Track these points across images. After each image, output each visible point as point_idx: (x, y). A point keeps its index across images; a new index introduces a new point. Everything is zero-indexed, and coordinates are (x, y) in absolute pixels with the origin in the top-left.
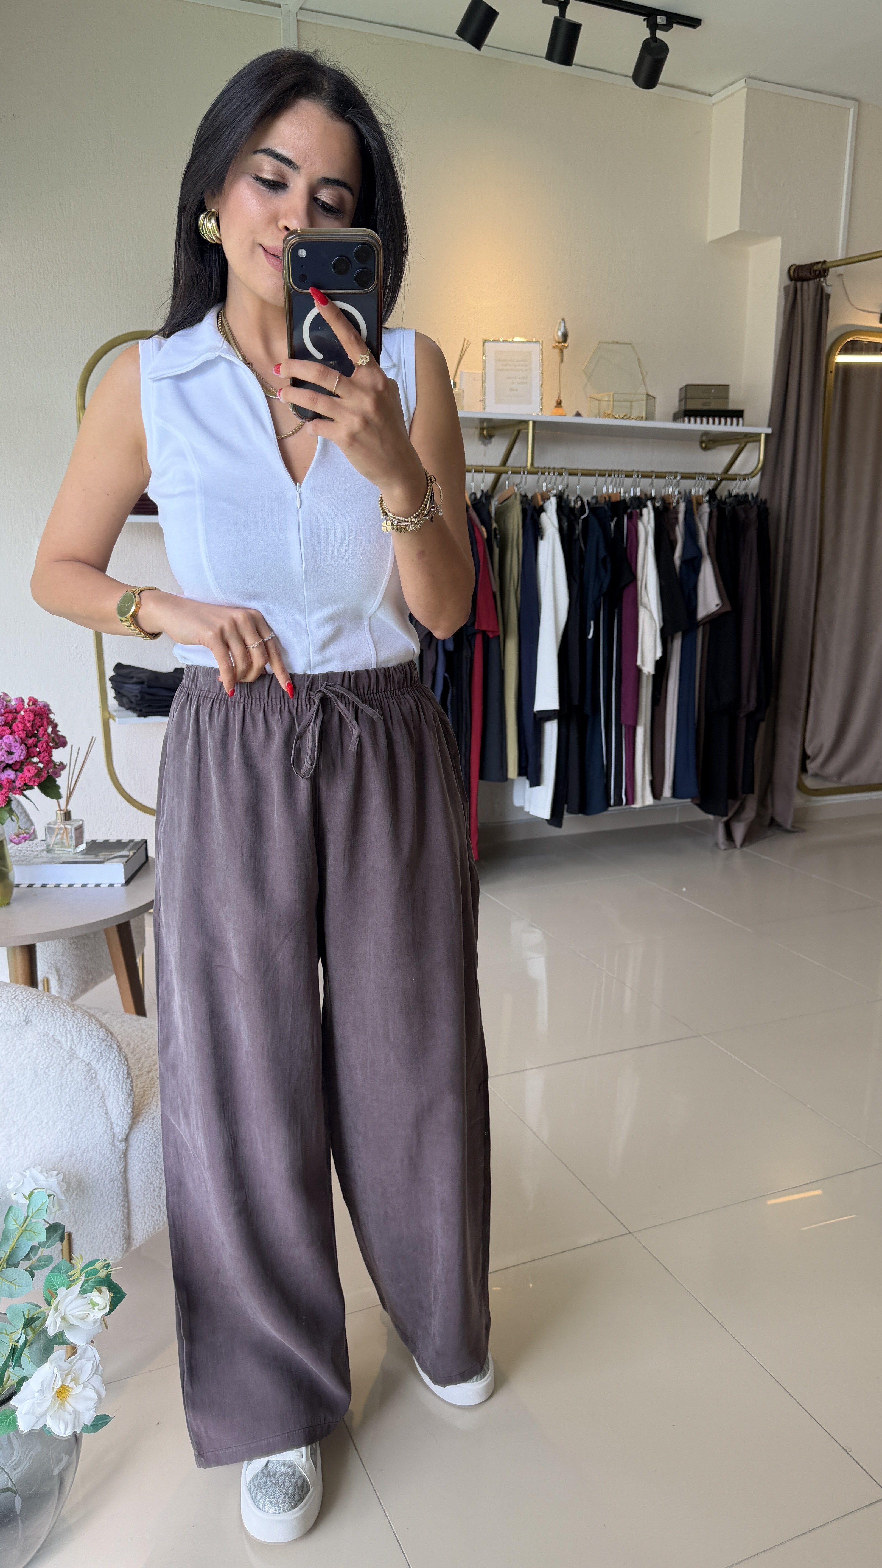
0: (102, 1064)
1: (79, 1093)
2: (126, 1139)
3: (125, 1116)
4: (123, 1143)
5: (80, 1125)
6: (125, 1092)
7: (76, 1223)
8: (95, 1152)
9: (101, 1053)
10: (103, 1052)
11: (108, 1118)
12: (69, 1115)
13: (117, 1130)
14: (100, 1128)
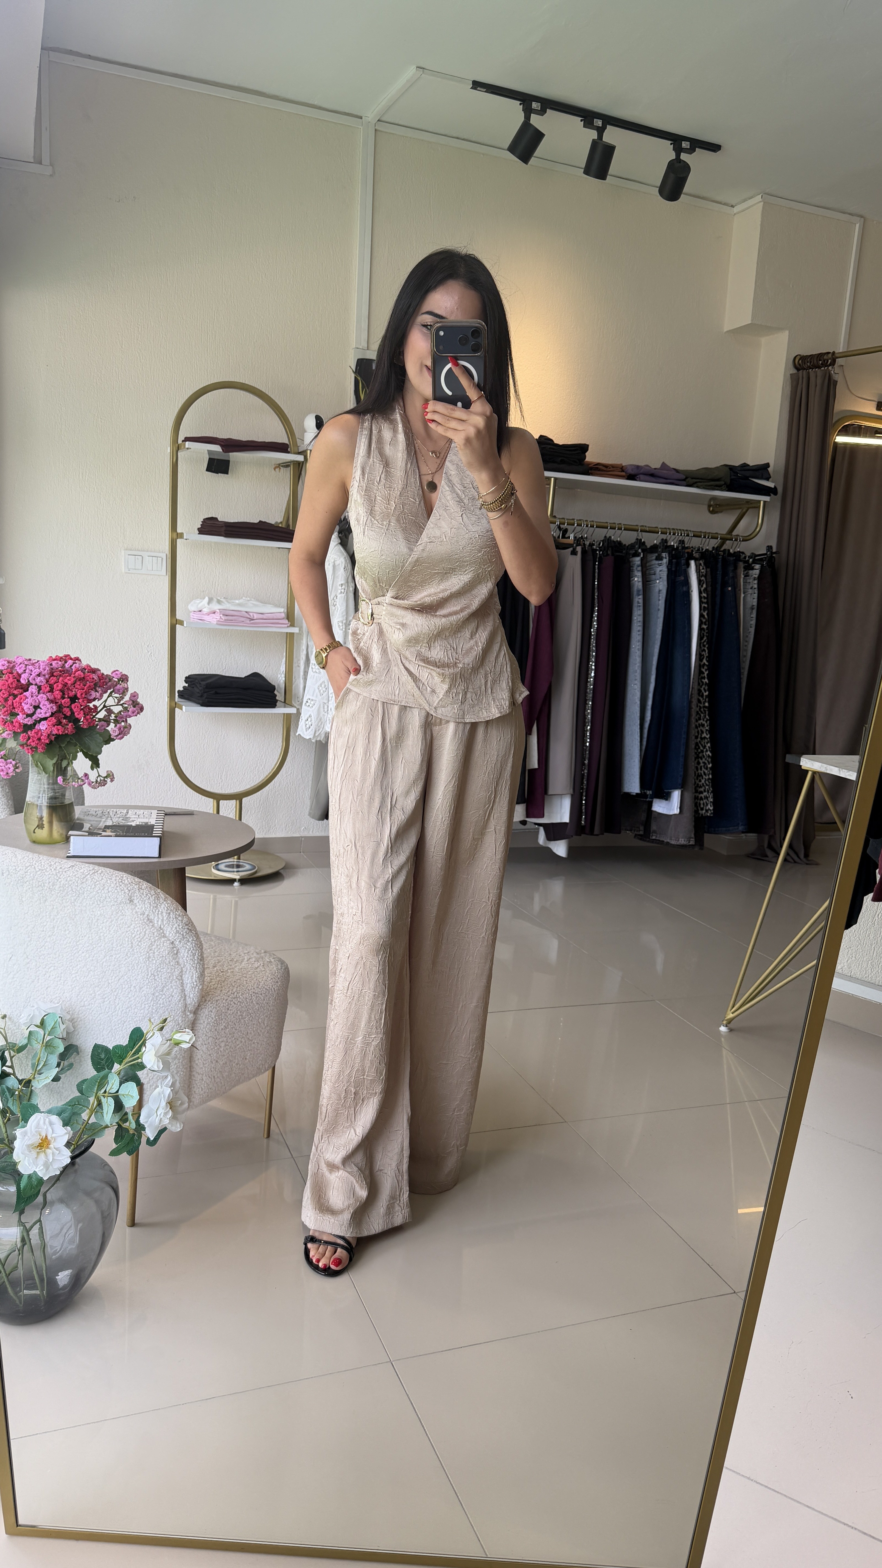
0: (183, 944)
1: (163, 965)
2: (195, 1012)
3: (196, 990)
4: (192, 1015)
10: (184, 934)
12: (154, 982)
13: (189, 1001)
14: (177, 997)
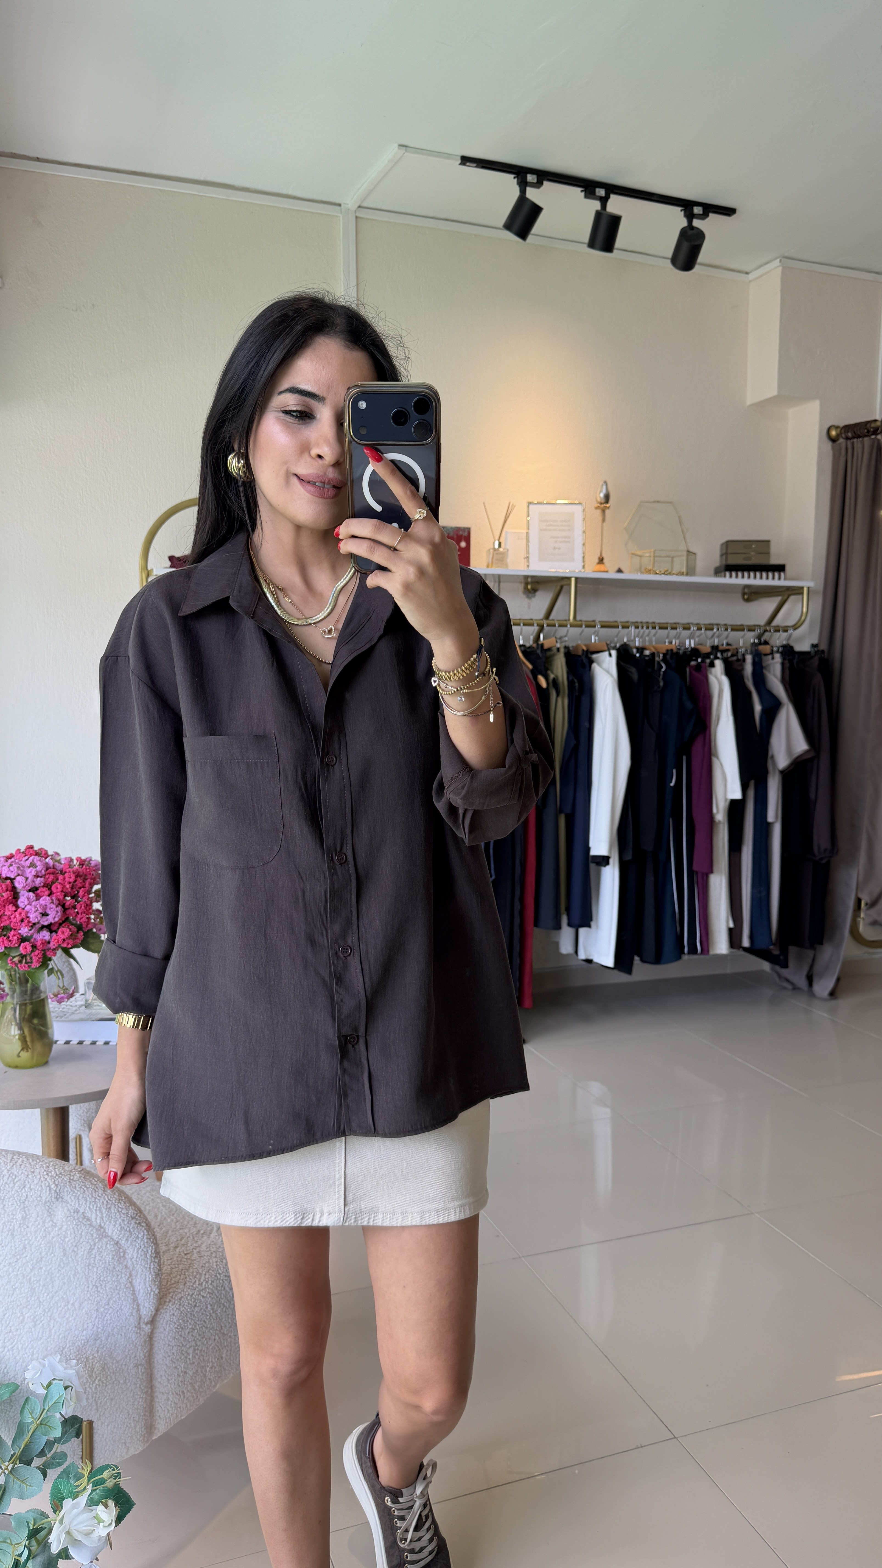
0: (131, 1243)
1: (107, 1272)
2: (153, 1321)
3: (152, 1297)
4: (149, 1326)
5: (106, 1307)
6: (152, 1273)
7: (98, 1411)
8: (119, 1336)
9: (130, 1231)
10: (132, 1230)
11: (135, 1300)
12: (96, 1296)
13: (144, 1311)
14: (126, 1310)
